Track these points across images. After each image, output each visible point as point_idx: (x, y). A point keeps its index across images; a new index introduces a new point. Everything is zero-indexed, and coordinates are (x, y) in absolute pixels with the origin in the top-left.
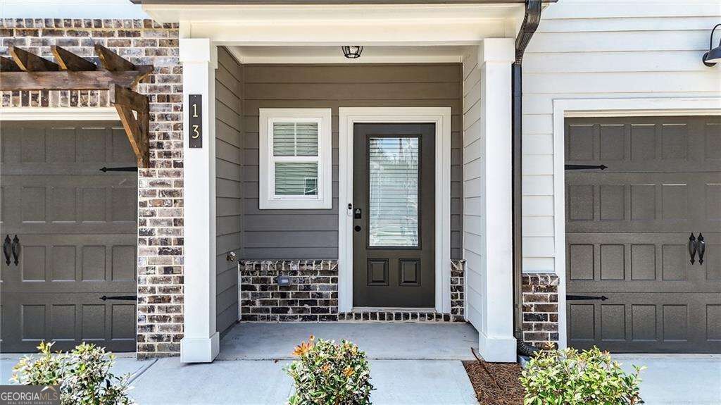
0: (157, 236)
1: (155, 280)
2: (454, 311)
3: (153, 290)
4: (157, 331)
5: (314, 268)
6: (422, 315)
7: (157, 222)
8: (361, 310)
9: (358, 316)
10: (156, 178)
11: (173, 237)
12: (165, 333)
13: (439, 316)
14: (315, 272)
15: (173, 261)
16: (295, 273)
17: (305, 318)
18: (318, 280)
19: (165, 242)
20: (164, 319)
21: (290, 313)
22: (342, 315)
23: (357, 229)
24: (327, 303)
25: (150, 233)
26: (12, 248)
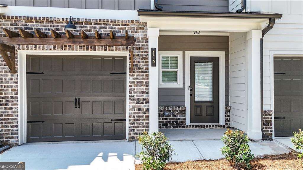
0: (135, 97)
1: (134, 113)
2: (226, 124)
3: (134, 116)
4: (135, 131)
5: (177, 109)
7: (135, 93)
10: (135, 77)
11: (141, 98)
12: (138, 132)
13: (221, 126)
14: (177, 111)
15: (142, 106)
16: (170, 111)
17: (174, 127)
18: (179, 114)
19: (138, 99)
20: (138, 127)
21: (169, 125)
22: (187, 126)
23: (191, 95)
24: (182, 122)
25: (133, 96)
26: (78, 103)
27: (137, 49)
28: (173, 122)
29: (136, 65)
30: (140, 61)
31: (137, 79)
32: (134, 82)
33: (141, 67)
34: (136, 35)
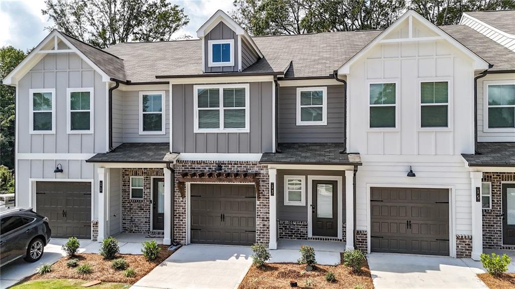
0: (261, 216)
1: (261, 228)
2: (343, 239)
3: (260, 230)
4: (261, 241)
5: (300, 224)
6: (333, 239)
7: (261, 213)
8: (315, 237)
9: (314, 239)
10: (261, 201)
11: (265, 217)
12: (263, 241)
13: (338, 240)
14: (301, 225)
15: (266, 223)
16: (295, 225)
17: (298, 239)
18: (302, 227)
19: (263, 218)
20: (263, 238)
21: (293, 237)
22: (309, 238)
23: (313, 212)
24: (304, 234)
25: (260, 215)
26: (223, 217)
27: (262, 181)
28: (297, 234)
29: (262, 193)
30: (265, 190)
31: (263, 203)
32: (260, 205)
33: (265, 194)
34: (262, 172)
